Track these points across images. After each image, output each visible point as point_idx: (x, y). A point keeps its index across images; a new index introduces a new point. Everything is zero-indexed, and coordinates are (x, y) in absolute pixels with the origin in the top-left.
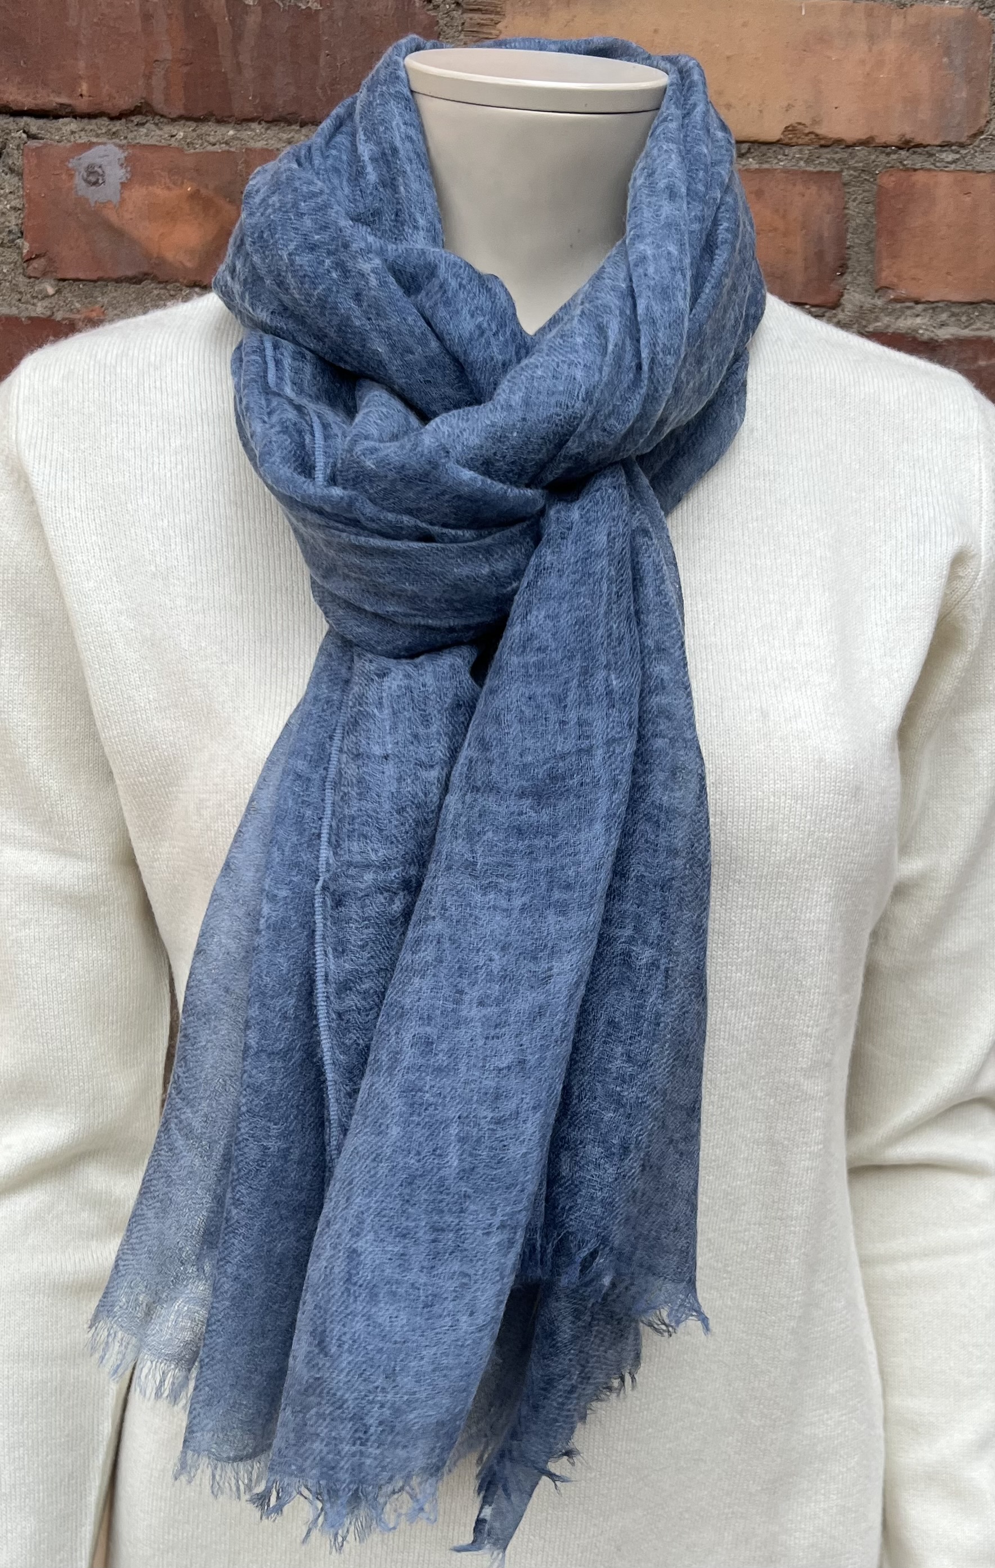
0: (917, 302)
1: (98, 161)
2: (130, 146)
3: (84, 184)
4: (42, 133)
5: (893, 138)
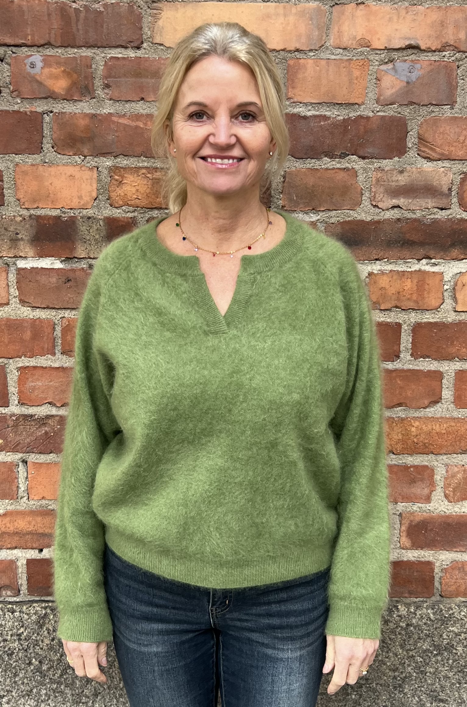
0: (301, 103)
1: (34, 60)
2: (44, 55)
3: (29, 68)
4: (17, 52)
5: (293, 49)
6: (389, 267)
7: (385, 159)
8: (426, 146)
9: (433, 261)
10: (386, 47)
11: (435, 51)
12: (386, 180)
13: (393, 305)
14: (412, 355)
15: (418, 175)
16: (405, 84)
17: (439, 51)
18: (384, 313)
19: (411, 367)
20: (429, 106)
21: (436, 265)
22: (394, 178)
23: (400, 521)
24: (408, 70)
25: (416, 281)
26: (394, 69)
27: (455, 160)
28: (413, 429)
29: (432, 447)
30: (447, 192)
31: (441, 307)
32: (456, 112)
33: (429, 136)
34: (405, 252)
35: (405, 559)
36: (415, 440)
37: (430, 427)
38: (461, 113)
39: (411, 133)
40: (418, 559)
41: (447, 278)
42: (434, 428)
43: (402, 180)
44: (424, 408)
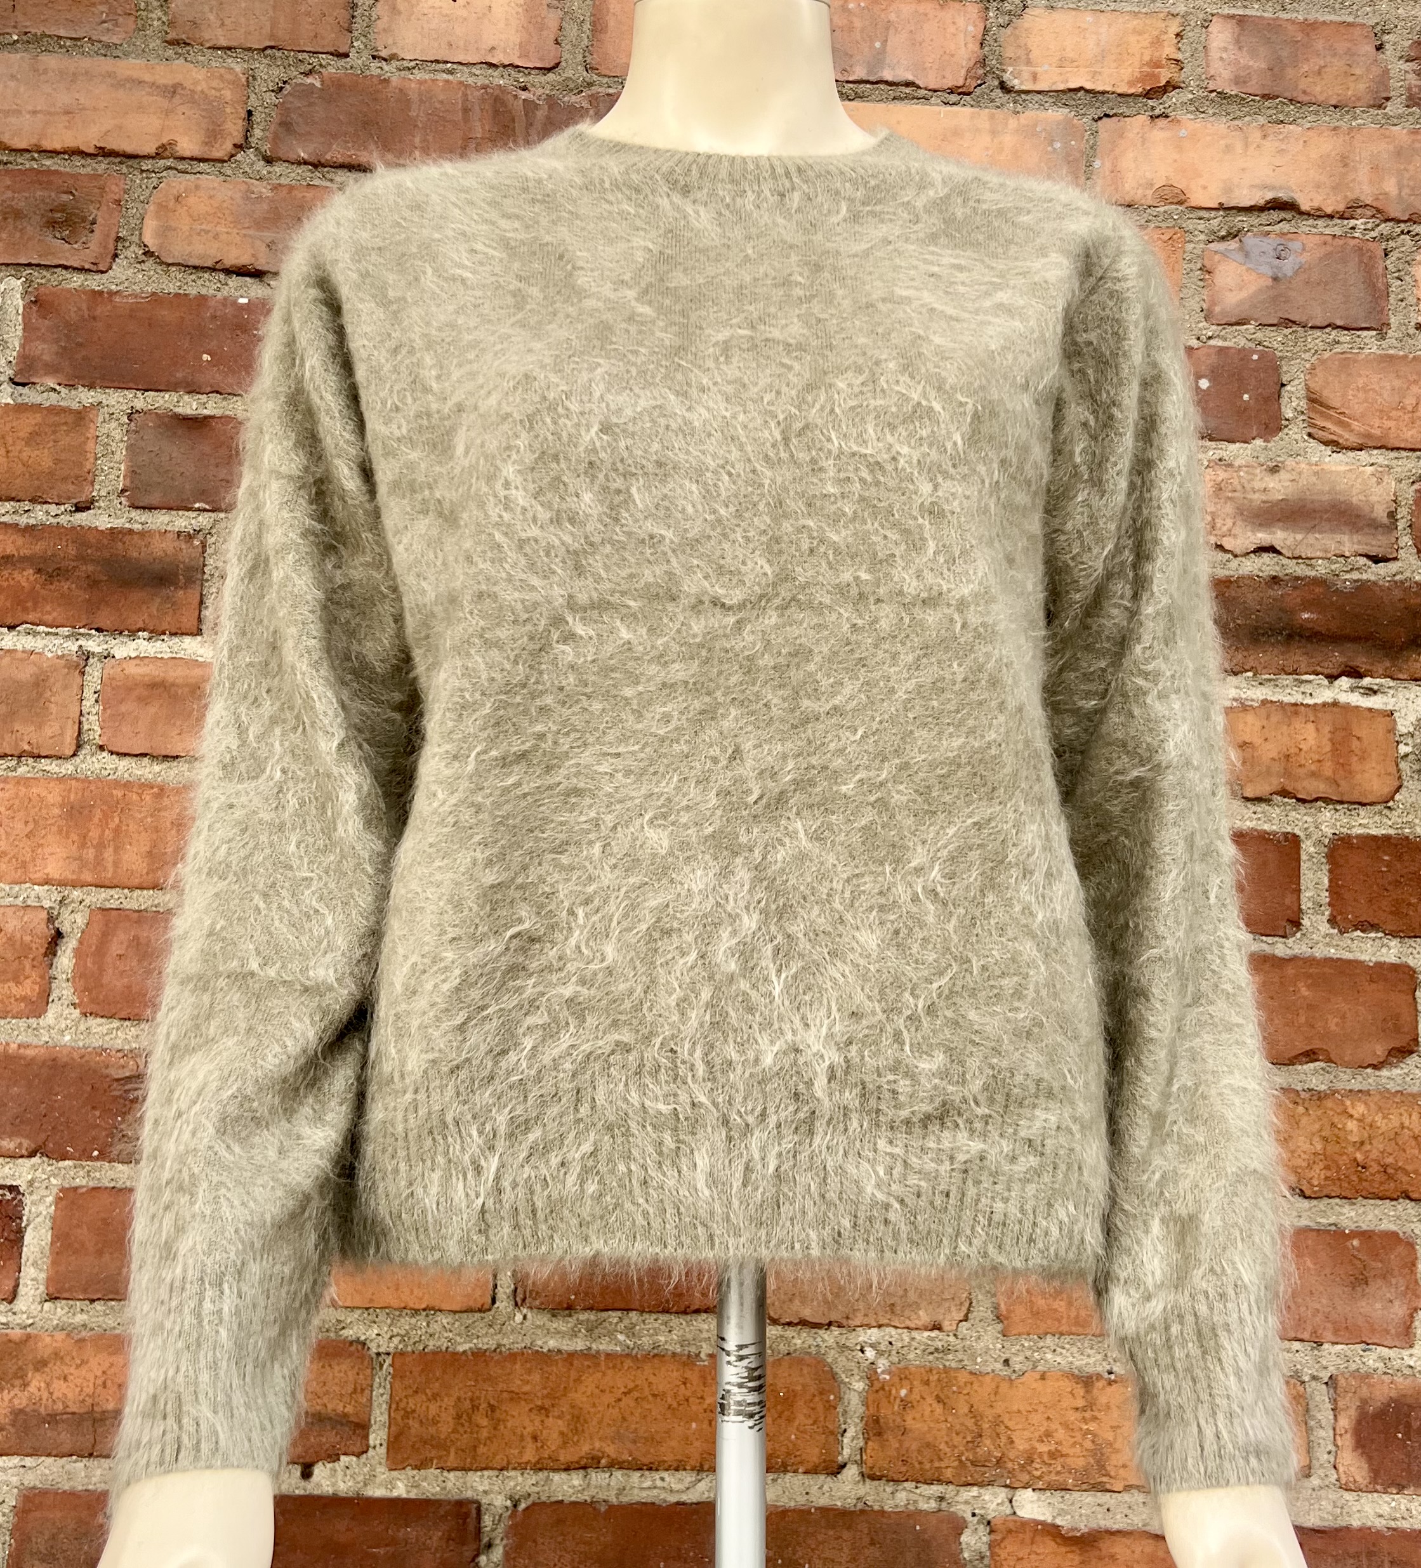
6: (1259, 693)
7: (1233, 441)
8: (1328, 418)
9: (1367, 681)
10: (1221, 204)
11: (1331, 217)
12: (1239, 488)
13: (1274, 788)
14: (1332, 921)
15: (1314, 479)
16: (1270, 282)
17: (1342, 217)
18: (1254, 808)
19: (1332, 952)
20: (1328, 330)
21: (1375, 692)
22: (1257, 485)
23: (1334, 1401)
24: (1272, 253)
25: (1327, 729)
26: (1241, 249)
27: (1398, 449)
28: (1351, 1125)
29: (1405, 1179)
30: (1385, 520)
31: (1397, 797)
32: (1391, 344)
33: (1332, 396)
34: (1297, 658)
35: (1356, 1523)
36: (1359, 1157)
37: (1395, 1121)
38: (1402, 349)
39: (1288, 388)
40: (1393, 1524)
41: (1404, 725)
42: (1407, 1123)
43: (1278, 487)
44: (1375, 1067)
